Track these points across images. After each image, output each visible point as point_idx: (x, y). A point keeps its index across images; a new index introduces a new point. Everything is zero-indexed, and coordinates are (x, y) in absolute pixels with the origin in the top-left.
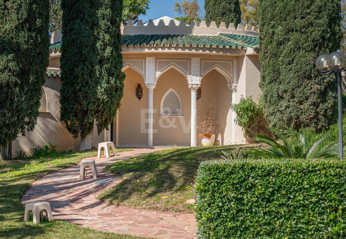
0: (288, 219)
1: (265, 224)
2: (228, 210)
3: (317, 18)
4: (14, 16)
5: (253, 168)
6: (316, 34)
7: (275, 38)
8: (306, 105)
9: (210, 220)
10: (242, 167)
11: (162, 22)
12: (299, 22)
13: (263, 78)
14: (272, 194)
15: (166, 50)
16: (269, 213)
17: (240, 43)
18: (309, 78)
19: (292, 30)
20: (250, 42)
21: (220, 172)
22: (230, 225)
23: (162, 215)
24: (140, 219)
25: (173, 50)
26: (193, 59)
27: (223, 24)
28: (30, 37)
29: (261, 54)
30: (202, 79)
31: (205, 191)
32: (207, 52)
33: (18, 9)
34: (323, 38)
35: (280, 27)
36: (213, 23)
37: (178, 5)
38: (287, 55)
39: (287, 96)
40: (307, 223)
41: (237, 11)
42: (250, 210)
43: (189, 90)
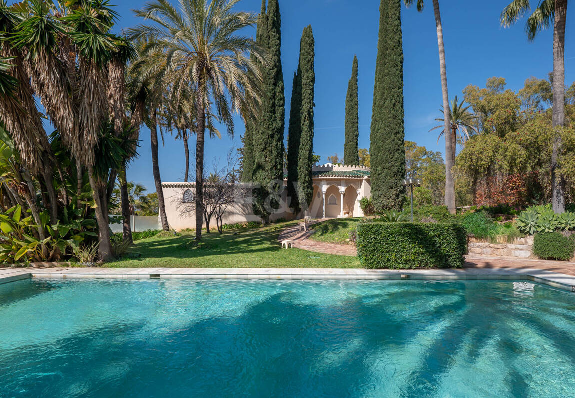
0: (395, 246)
1: (386, 248)
2: (371, 243)
3: (396, 163)
4: (269, 164)
5: (381, 226)
6: (395, 170)
7: (377, 172)
8: (391, 200)
9: (364, 247)
10: (377, 225)
11: (328, 165)
12: (387, 165)
13: (372, 189)
14: (389, 236)
15: (331, 177)
16: (388, 244)
17: (361, 174)
18: (392, 188)
19: (385, 169)
20: (365, 173)
21: (368, 227)
22: (372, 248)
23: (336, 245)
24: (328, 247)
25: (333, 177)
26: (342, 181)
27: (354, 166)
28: (276, 173)
29: (371, 179)
30: (347, 189)
31: (362, 235)
32: (348, 178)
33: (271, 161)
34: (398, 171)
35: (379, 167)
36: (346, 165)
37: (329, 158)
38: (383, 179)
39: (382, 196)
40: (403, 248)
41: (358, 160)
42: (380, 243)
43: (340, 194)
